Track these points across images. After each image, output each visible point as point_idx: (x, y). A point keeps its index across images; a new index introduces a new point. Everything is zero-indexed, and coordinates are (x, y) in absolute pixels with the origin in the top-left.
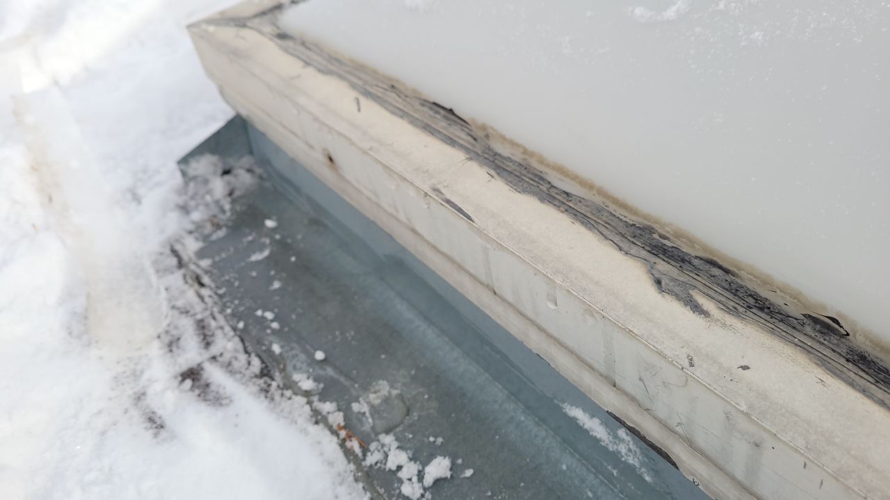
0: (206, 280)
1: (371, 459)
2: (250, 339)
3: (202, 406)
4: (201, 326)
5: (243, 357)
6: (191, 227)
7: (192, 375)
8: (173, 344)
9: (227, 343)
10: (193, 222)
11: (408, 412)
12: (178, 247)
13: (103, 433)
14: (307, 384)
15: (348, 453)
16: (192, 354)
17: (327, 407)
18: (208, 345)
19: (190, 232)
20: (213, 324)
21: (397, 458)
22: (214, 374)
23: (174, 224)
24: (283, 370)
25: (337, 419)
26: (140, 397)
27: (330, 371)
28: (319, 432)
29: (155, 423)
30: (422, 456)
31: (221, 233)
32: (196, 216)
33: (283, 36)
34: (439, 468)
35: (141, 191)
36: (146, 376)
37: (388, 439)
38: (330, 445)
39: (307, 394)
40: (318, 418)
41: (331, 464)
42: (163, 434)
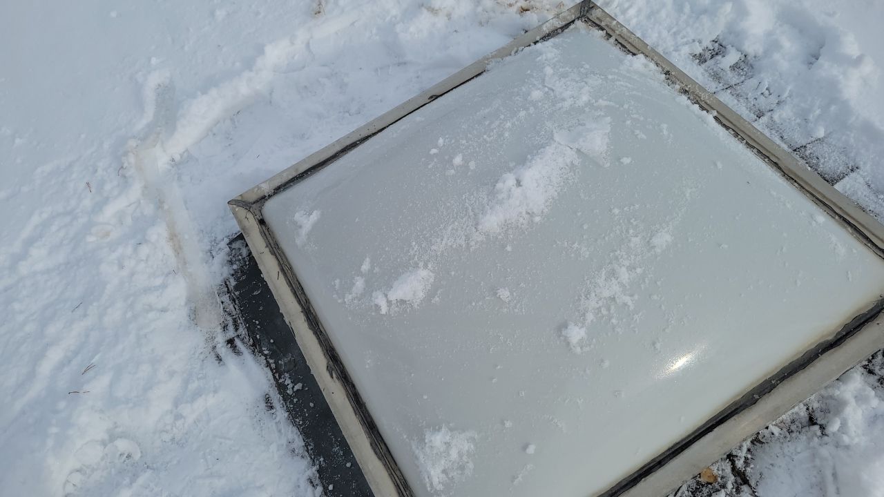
0: (237, 302)
1: (280, 381)
2: (251, 331)
3: (233, 354)
4: (235, 321)
5: (247, 337)
6: (232, 272)
7: (231, 342)
8: (225, 328)
9: (242, 331)
10: (234, 270)
11: (295, 367)
12: (228, 283)
13: (203, 361)
14: (266, 352)
15: (275, 377)
16: (231, 333)
17: (271, 361)
18: (237, 330)
19: (233, 275)
20: (239, 322)
21: (288, 381)
22: (238, 342)
23: (226, 271)
24: (259, 345)
25: (273, 366)
26: (214, 348)
27: (275, 347)
28: (268, 370)
29: (219, 358)
30: (294, 383)
31: (244, 277)
32: (235, 267)
33: (262, 222)
34: (298, 386)
35: (214, 254)
36: (216, 340)
37: (287, 375)
38: (270, 374)
39: (266, 355)
40: (268, 365)
41: (269, 380)
42: (221, 363)
